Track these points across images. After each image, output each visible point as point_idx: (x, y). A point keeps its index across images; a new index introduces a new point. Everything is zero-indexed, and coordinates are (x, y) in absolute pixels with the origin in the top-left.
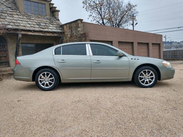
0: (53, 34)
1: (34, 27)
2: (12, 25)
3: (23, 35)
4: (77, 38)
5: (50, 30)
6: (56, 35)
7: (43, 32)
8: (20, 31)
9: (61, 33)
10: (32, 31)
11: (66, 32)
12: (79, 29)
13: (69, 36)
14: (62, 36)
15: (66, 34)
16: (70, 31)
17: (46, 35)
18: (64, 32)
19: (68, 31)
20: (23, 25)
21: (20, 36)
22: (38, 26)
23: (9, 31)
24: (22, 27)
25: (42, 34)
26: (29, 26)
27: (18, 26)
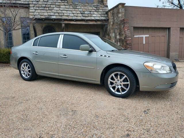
0: (96, 22)
1: (77, 16)
2: (56, 16)
3: (65, 24)
4: (117, 26)
5: (93, 18)
6: (99, 23)
7: (85, 21)
8: (63, 20)
9: (105, 20)
10: (75, 21)
11: (109, 19)
12: (120, 15)
13: (112, 23)
14: (106, 23)
15: (110, 21)
16: (113, 18)
17: (88, 23)
18: (108, 20)
19: (111, 18)
20: (67, 15)
21: (63, 25)
22: (81, 15)
23: (54, 21)
24: (65, 17)
25: (84, 23)
26: (72, 15)
27: (61, 16)
